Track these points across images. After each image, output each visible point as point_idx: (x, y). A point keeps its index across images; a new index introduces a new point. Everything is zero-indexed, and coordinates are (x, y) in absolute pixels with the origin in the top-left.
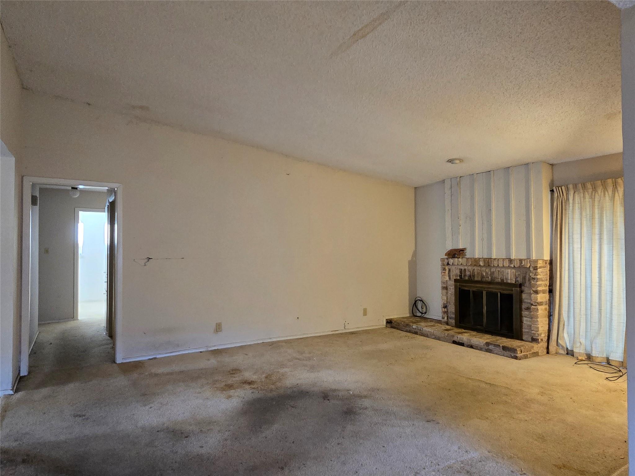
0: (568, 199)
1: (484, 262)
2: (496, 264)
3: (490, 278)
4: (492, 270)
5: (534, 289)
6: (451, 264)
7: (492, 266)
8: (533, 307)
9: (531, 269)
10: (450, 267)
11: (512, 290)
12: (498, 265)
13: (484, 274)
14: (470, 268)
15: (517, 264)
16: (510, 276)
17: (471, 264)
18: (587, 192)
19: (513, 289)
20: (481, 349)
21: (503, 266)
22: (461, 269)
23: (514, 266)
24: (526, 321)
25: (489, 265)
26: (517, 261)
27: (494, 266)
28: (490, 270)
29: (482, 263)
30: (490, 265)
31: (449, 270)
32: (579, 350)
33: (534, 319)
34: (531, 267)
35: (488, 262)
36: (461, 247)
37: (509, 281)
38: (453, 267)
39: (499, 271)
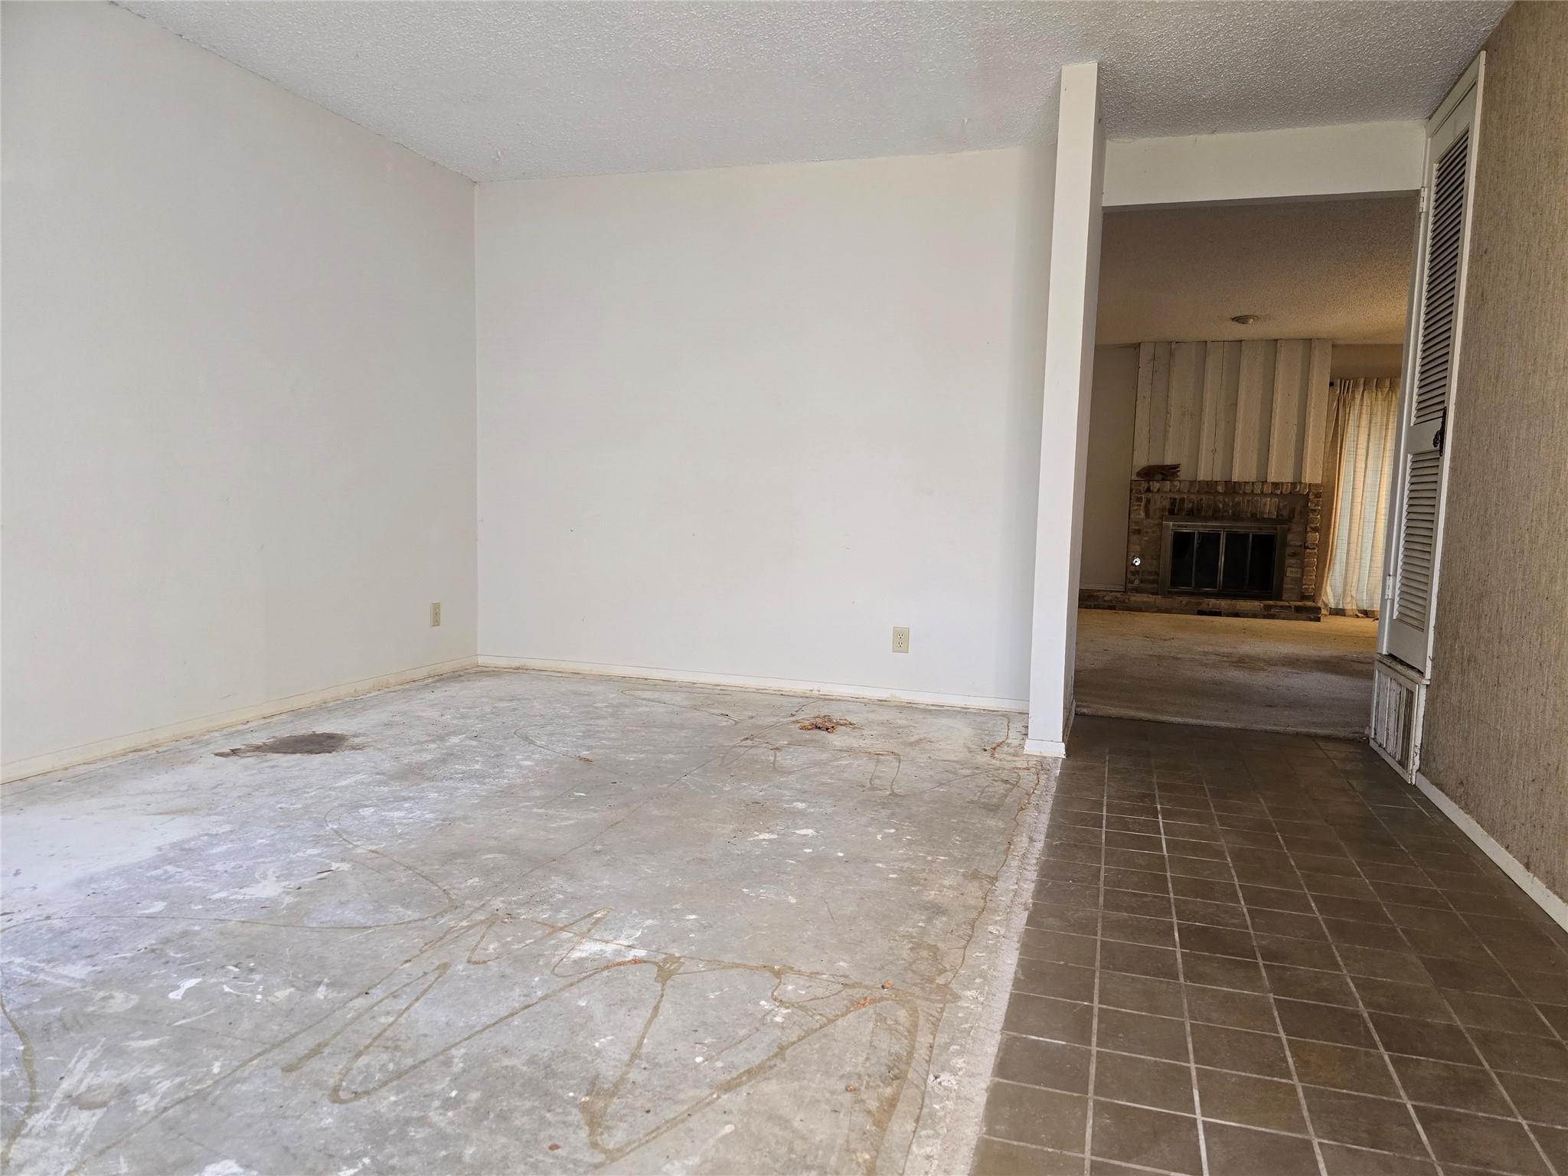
0: (1353, 398)
1: (1226, 486)
2: (1248, 489)
3: (1231, 511)
4: (1237, 500)
5: (1313, 526)
6: (1155, 490)
7: (1241, 492)
8: (1308, 551)
9: (1311, 497)
10: (1150, 495)
11: (1276, 529)
12: (1252, 491)
13: (1221, 506)
14: (1192, 496)
15: (1286, 490)
16: (1269, 506)
17: (1198, 491)
18: (1381, 391)
19: (1278, 526)
20: (1255, 616)
21: (1262, 492)
22: (1176, 499)
23: (1281, 492)
24: (1291, 573)
25: (1234, 492)
26: (1287, 486)
27: (1244, 493)
28: (1233, 499)
29: (1220, 489)
30: (1237, 491)
31: (1148, 501)
32: (1350, 606)
33: (1308, 568)
34: (1311, 494)
35: (1232, 488)
36: (1169, 461)
37: (1266, 516)
38: (1157, 497)
39: (1248, 501)
